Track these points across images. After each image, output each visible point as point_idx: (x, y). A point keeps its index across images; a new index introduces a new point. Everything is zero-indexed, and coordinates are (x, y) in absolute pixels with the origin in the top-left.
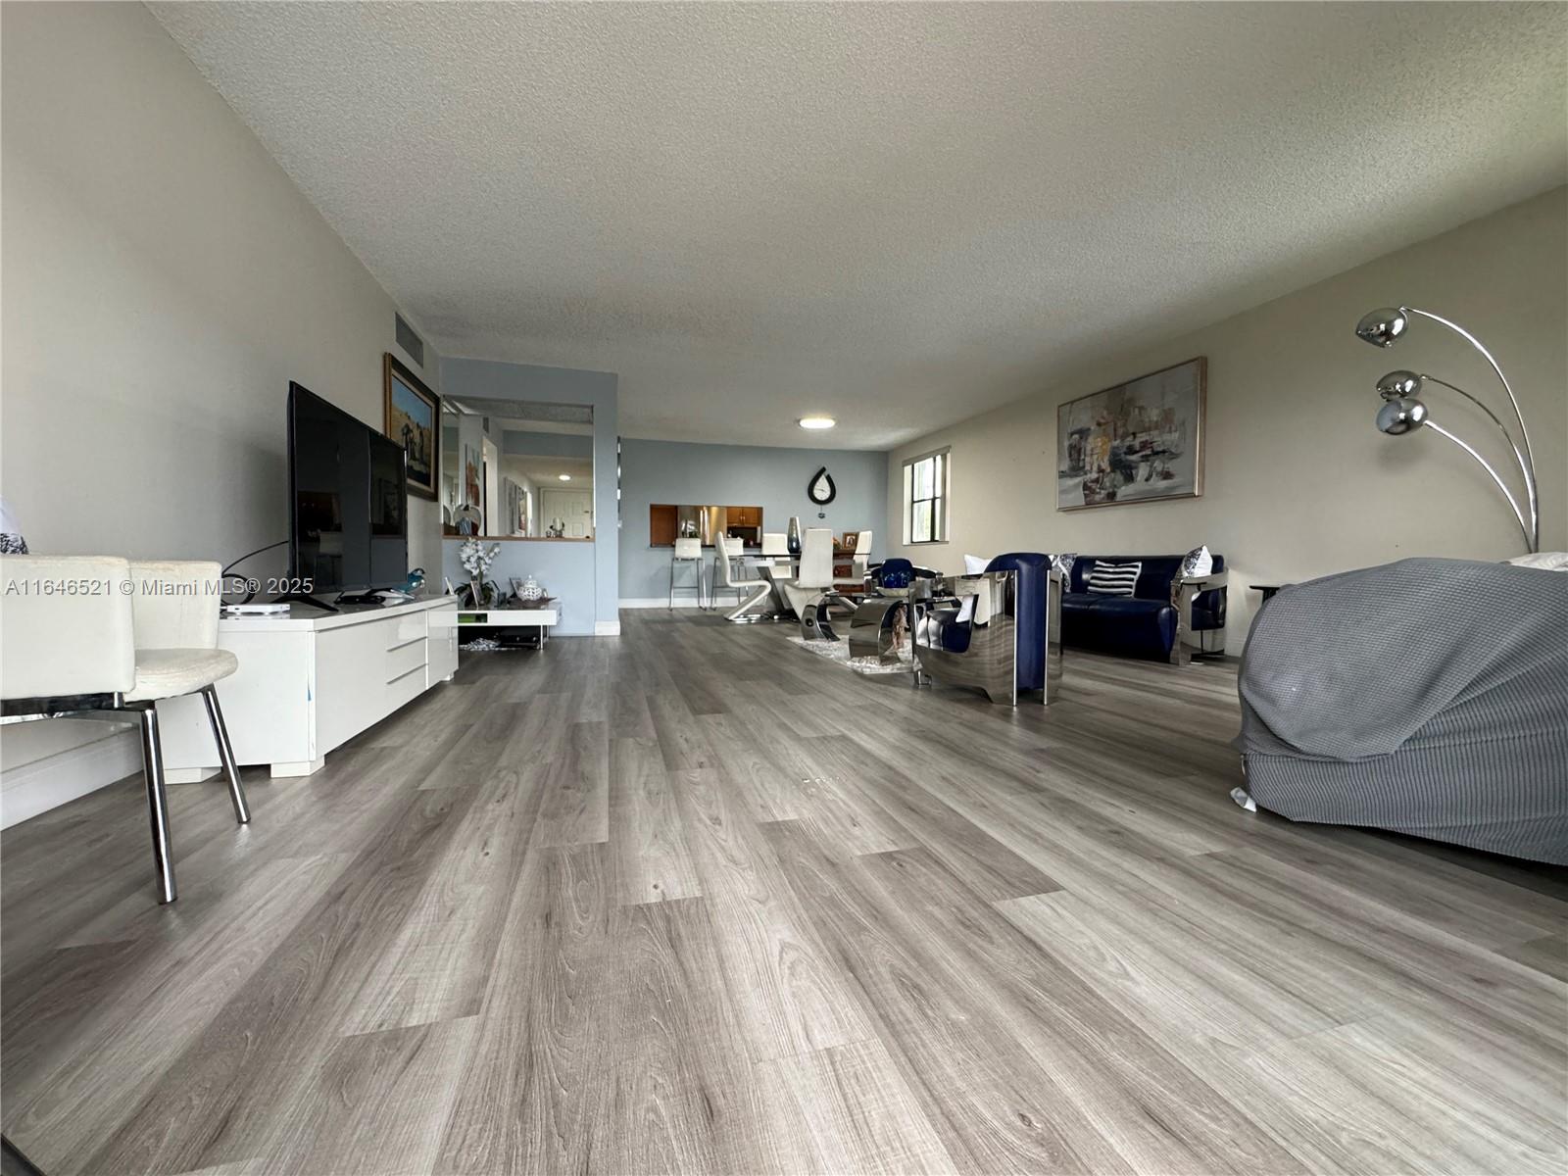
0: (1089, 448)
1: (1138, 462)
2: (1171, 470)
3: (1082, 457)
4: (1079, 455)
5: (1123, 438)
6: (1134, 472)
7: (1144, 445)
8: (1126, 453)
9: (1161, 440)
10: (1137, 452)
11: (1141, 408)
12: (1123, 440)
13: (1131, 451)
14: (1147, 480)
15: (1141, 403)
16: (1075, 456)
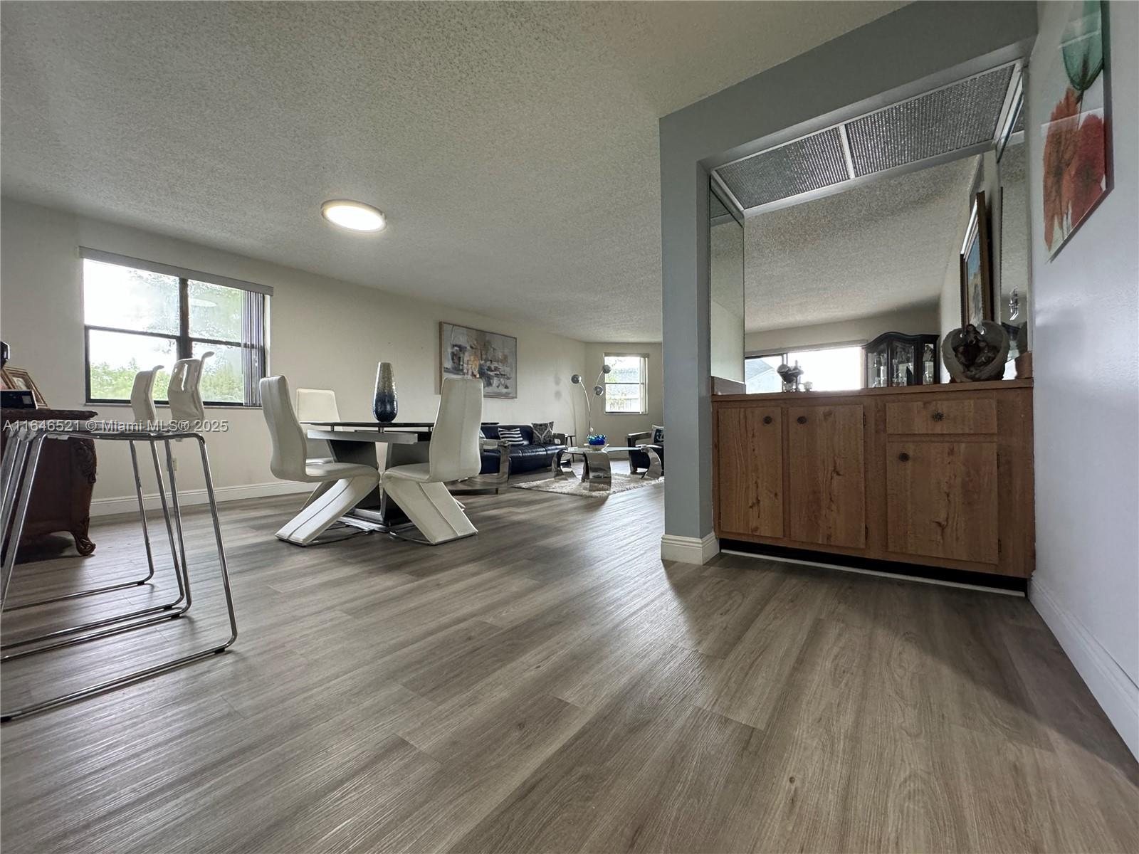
0: (466, 359)
1: (492, 376)
2: (508, 385)
3: (461, 363)
4: (459, 361)
5: (486, 360)
6: (491, 381)
7: (496, 369)
8: (487, 370)
9: (504, 369)
10: (492, 371)
11: (494, 349)
12: (486, 362)
13: (489, 369)
14: (498, 387)
15: (493, 346)
16: (456, 361)
